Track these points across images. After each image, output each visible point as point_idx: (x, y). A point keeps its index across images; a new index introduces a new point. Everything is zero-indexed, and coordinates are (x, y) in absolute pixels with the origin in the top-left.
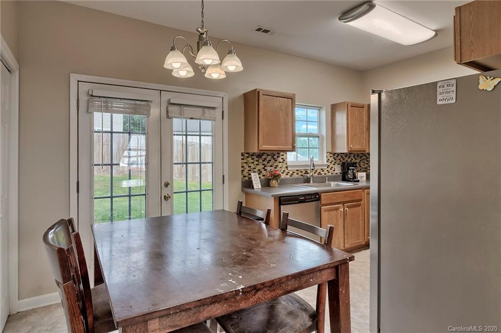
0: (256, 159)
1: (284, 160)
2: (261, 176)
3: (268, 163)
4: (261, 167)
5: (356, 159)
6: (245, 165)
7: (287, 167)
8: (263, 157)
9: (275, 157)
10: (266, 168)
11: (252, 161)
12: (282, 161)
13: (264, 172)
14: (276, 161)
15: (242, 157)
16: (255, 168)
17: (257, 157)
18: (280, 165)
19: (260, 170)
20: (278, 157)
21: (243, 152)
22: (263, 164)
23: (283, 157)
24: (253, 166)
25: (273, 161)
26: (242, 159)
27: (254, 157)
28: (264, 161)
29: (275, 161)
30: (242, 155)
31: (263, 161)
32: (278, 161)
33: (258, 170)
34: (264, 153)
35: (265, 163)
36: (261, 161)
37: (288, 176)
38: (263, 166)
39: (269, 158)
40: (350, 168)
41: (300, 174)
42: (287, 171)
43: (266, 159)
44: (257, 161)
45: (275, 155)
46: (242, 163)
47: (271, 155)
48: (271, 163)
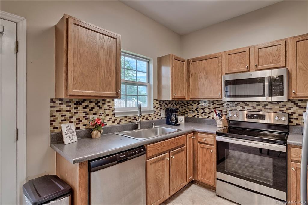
0: (73, 106)
1: (111, 107)
2: (81, 126)
3: (90, 110)
4: (80, 115)
5: (177, 106)
6: (56, 114)
7: (114, 115)
8: (84, 104)
9: (99, 104)
10: (87, 116)
11: (68, 109)
12: (108, 108)
13: (85, 121)
14: (101, 108)
15: (52, 104)
16: (72, 117)
17: (75, 104)
18: (107, 112)
19: (79, 119)
20: (104, 104)
21: (53, 97)
22: (84, 113)
23: (109, 104)
24: (68, 115)
25: (97, 108)
26: (51, 107)
27: (71, 104)
29: (99, 108)
30: (52, 101)
31: (84, 108)
32: (103, 109)
33: (77, 119)
34: (85, 100)
35: (87, 110)
36: (80, 108)
37: (116, 124)
38: (84, 115)
39: (92, 105)
40: (173, 113)
41: (128, 120)
42: (114, 118)
43: (88, 106)
44: (75, 108)
45: (99, 102)
46: (51, 111)
47: (94, 102)
48: (94, 111)
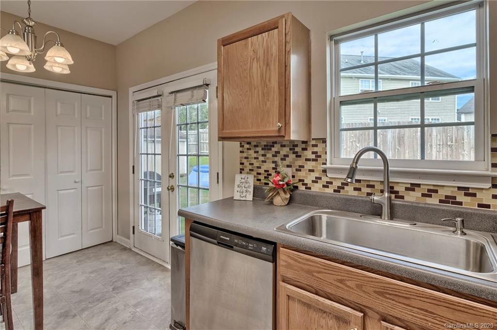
0: (261, 152)
1: (320, 156)
3: (282, 159)
4: (269, 166)
6: (244, 161)
7: (325, 171)
8: (274, 149)
9: (297, 149)
10: (278, 169)
11: (255, 155)
12: (313, 157)
14: (300, 156)
15: (241, 149)
16: (260, 168)
17: (262, 149)
18: (310, 165)
19: (268, 171)
20: (304, 149)
22: (273, 162)
23: (315, 149)
24: (256, 164)
25: (292, 156)
26: (241, 152)
27: (259, 149)
28: (276, 156)
29: (297, 156)
30: (241, 145)
31: (273, 156)
32: (303, 158)
33: (265, 171)
34: (276, 143)
35: (278, 159)
36: (269, 155)
37: (330, 190)
38: (273, 165)
39: (285, 151)
41: (366, 190)
42: (325, 179)
43: (279, 152)
44: (263, 155)
45: (297, 146)
46: (241, 158)
47: (288, 146)
48: (288, 161)
